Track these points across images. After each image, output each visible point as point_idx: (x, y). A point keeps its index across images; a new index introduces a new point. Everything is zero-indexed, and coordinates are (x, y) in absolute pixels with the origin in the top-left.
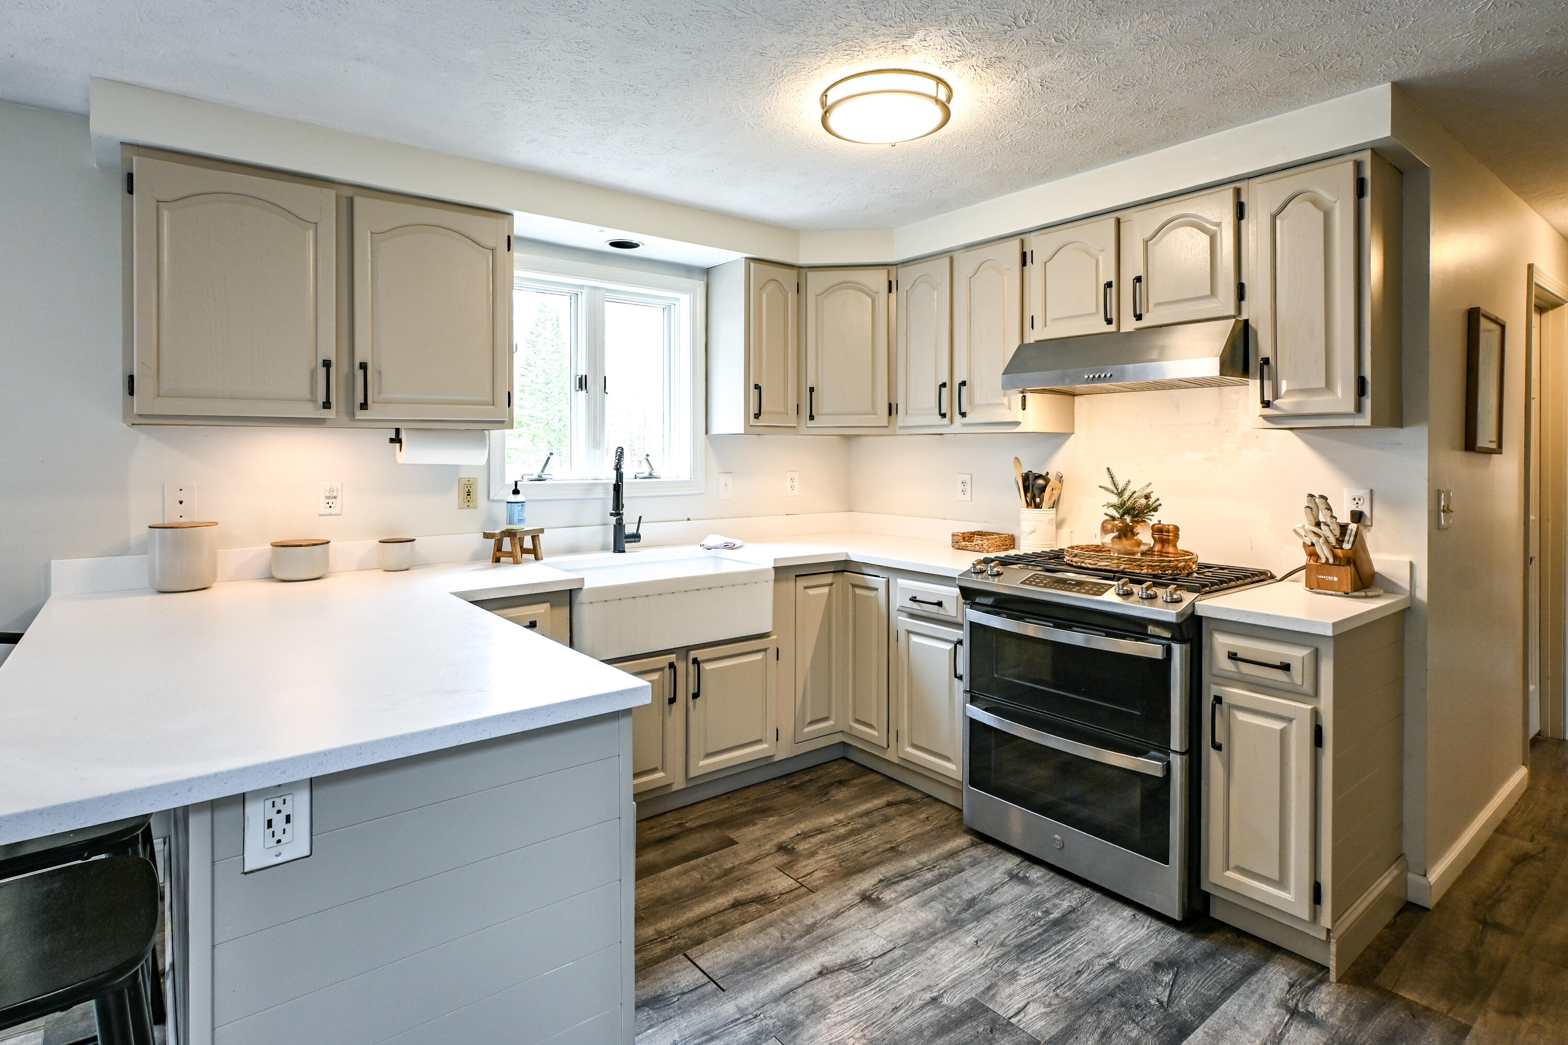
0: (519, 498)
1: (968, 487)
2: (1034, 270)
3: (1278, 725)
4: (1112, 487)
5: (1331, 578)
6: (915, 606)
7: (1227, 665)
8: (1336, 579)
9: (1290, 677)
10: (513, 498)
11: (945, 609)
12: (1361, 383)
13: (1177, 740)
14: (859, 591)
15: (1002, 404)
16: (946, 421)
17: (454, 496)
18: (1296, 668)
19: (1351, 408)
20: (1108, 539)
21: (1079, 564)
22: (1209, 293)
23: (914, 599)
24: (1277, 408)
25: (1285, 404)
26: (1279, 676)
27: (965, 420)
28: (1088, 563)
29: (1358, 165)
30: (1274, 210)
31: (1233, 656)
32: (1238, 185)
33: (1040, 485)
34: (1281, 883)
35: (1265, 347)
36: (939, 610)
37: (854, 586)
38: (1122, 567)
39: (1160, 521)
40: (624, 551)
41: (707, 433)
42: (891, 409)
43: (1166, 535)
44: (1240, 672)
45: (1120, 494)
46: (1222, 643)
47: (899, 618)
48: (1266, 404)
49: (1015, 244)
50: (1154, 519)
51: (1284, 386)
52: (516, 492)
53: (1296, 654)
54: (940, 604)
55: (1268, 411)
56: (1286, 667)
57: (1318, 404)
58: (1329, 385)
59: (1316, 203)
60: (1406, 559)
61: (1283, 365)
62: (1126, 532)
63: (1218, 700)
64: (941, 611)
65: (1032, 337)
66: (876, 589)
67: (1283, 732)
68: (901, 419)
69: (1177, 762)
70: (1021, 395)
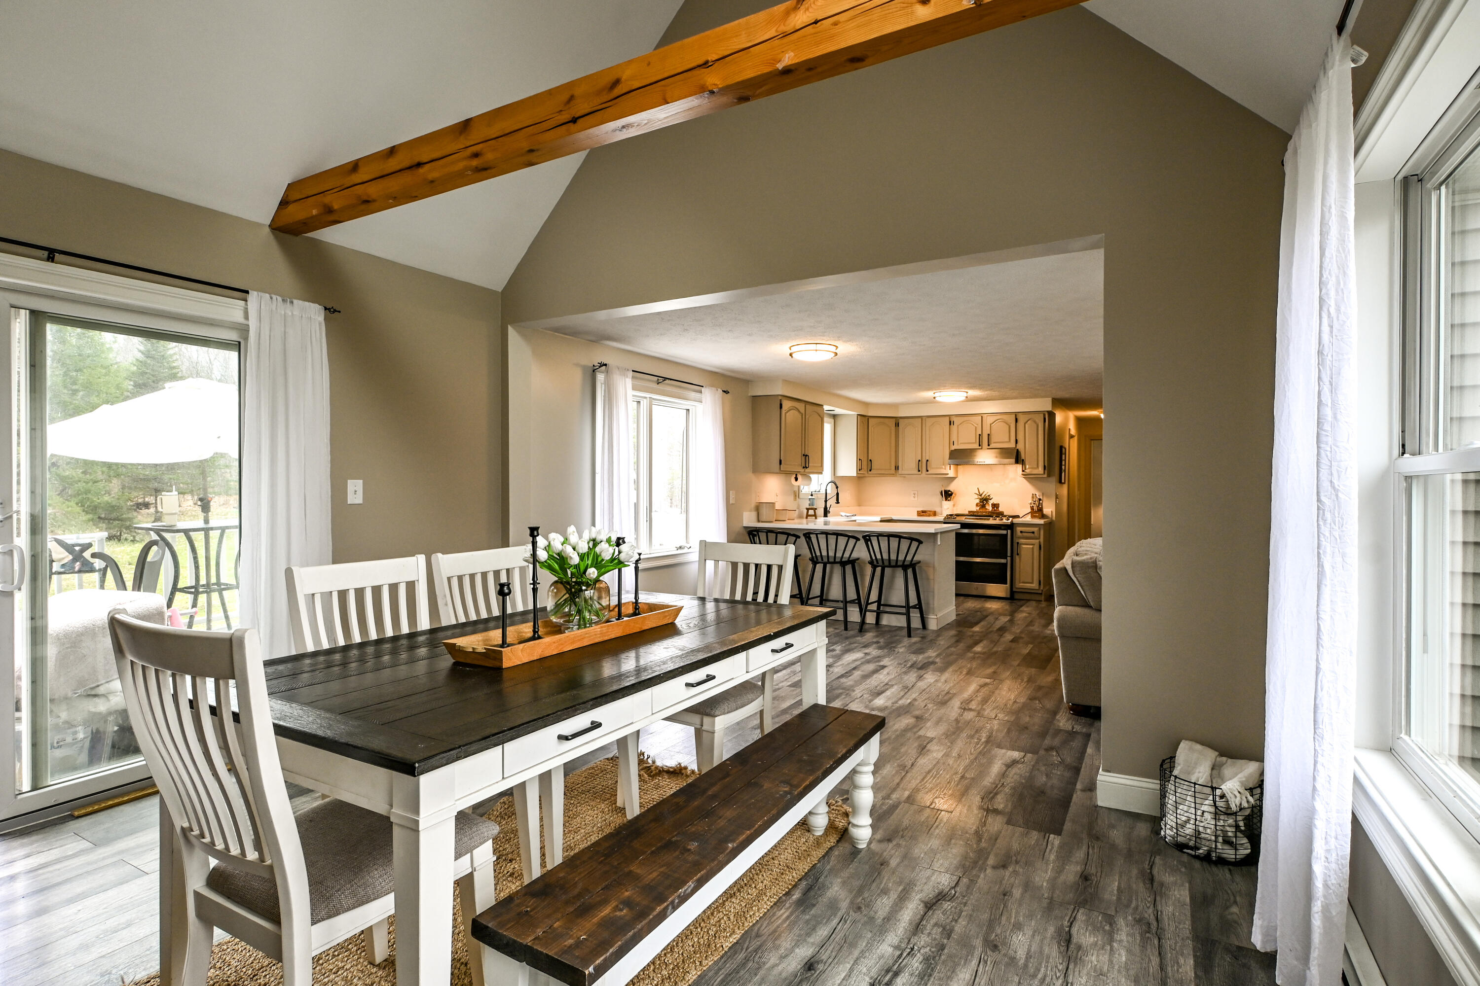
0: (813, 497)
2: (954, 428)
3: (1031, 546)
7: (1020, 535)
8: (1037, 515)
10: (810, 497)
12: (1045, 466)
13: (1009, 554)
15: (942, 468)
16: (920, 473)
17: (792, 497)
19: (1042, 472)
20: (978, 508)
21: (976, 514)
22: (1009, 441)
24: (1026, 472)
25: (1028, 471)
26: (1032, 535)
27: (927, 473)
28: (980, 514)
29: (1044, 415)
30: (1025, 422)
31: (1021, 532)
32: (1016, 414)
35: (1023, 457)
39: (993, 502)
40: (827, 517)
43: (996, 506)
44: (1023, 536)
45: (981, 495)
46: (1019, 529)
48: (1023, 471)
49: (947, 419)
50: (991, 502)
51: (1027, 467)
52: (812, 495)
53: (1035, 529)
55: (1024, 473)
56: (1033, 533)
57: (1035, 472)
58: (1038, 466)
59: (1035, 422)
61: (1027, 462)
62: (983, 506)
63: (1018, 543)
65: (953, 448)
67: (1033, 548)
68: (900, 472)
69: (1009, 558)
70: (949, 466)
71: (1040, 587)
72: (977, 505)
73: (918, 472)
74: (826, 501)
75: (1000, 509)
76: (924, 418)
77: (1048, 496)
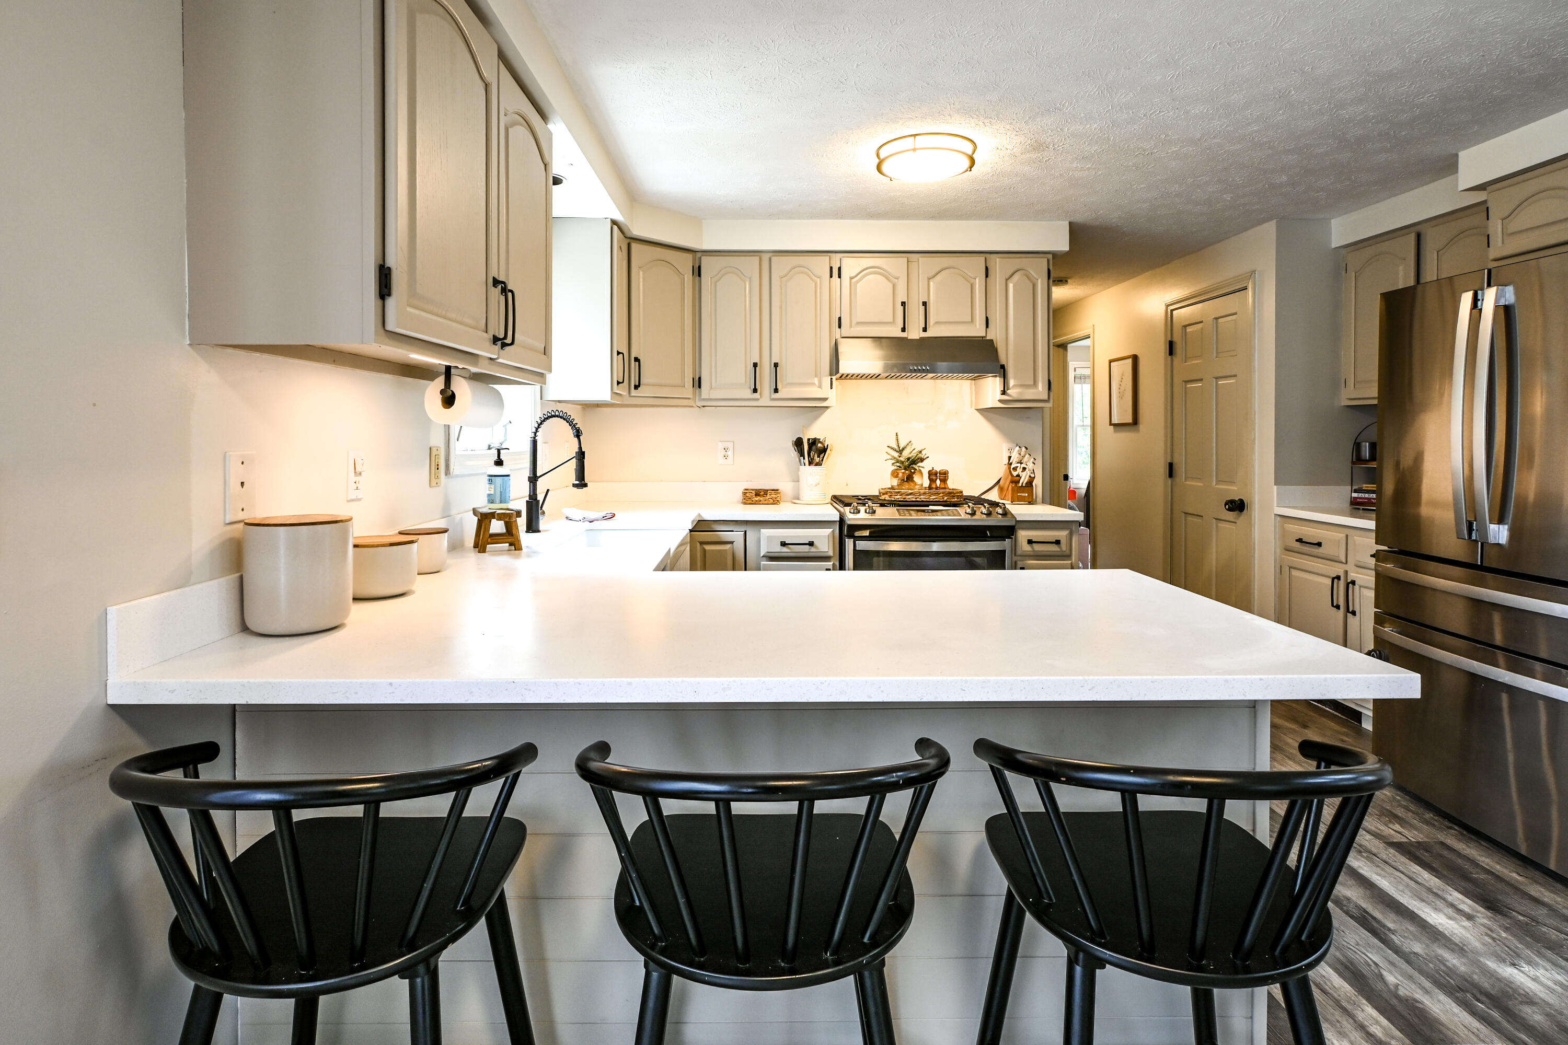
1: (730, 453)
4: (896, 447)
5: (1024, 494)
6: (785, 549)
7: (1027, 548)
8: (1026, 495)
9: (1060, 548)
11: (816, 547)
14: (707, 547)
15: (814, 384)
16: (756, 395)
18: (1063, 542)
19: (1046, 397)
20: (895, 482)
22: (970, 320)
23: (783, 544)
24: (1008, 395)
25: (1013, 392)
26: (1054, 548)
27: (776, 396)
29: (1048, 262)
30: (1007, 276)
31: (1030, 542)
32: (985, 256)
33: (820, 447)
35: (1002, 359)
36: (810, 549)
37: (702, 543)
38: (945, 498)
39: (933, 468)
40: (539, 531)
41: (541, 399)
42: (698, 383)
43: (939, 476)
44: (1034, 551)
46: (1024, 535)
47: (762, 563)
48: (1003, 392)
49: (823, 259)
50: (926, 467)
51: (1012, 382)
52: (499, 463)
53: (1062, 534)
54: (811, 544)
55: (1005, 397)
56: (1058, 542)
57: (1030, 394)
58: (1035, 384)
59: (1028, 277)
61: (1011, 370)
62: (910, 478)
64: (813, 549)
66: (732, 543)
68: (705, 391)
70: (830, 377)
72: (894, 474)
73: (748, 393)
74: (533, 479)
75: (952, 484)
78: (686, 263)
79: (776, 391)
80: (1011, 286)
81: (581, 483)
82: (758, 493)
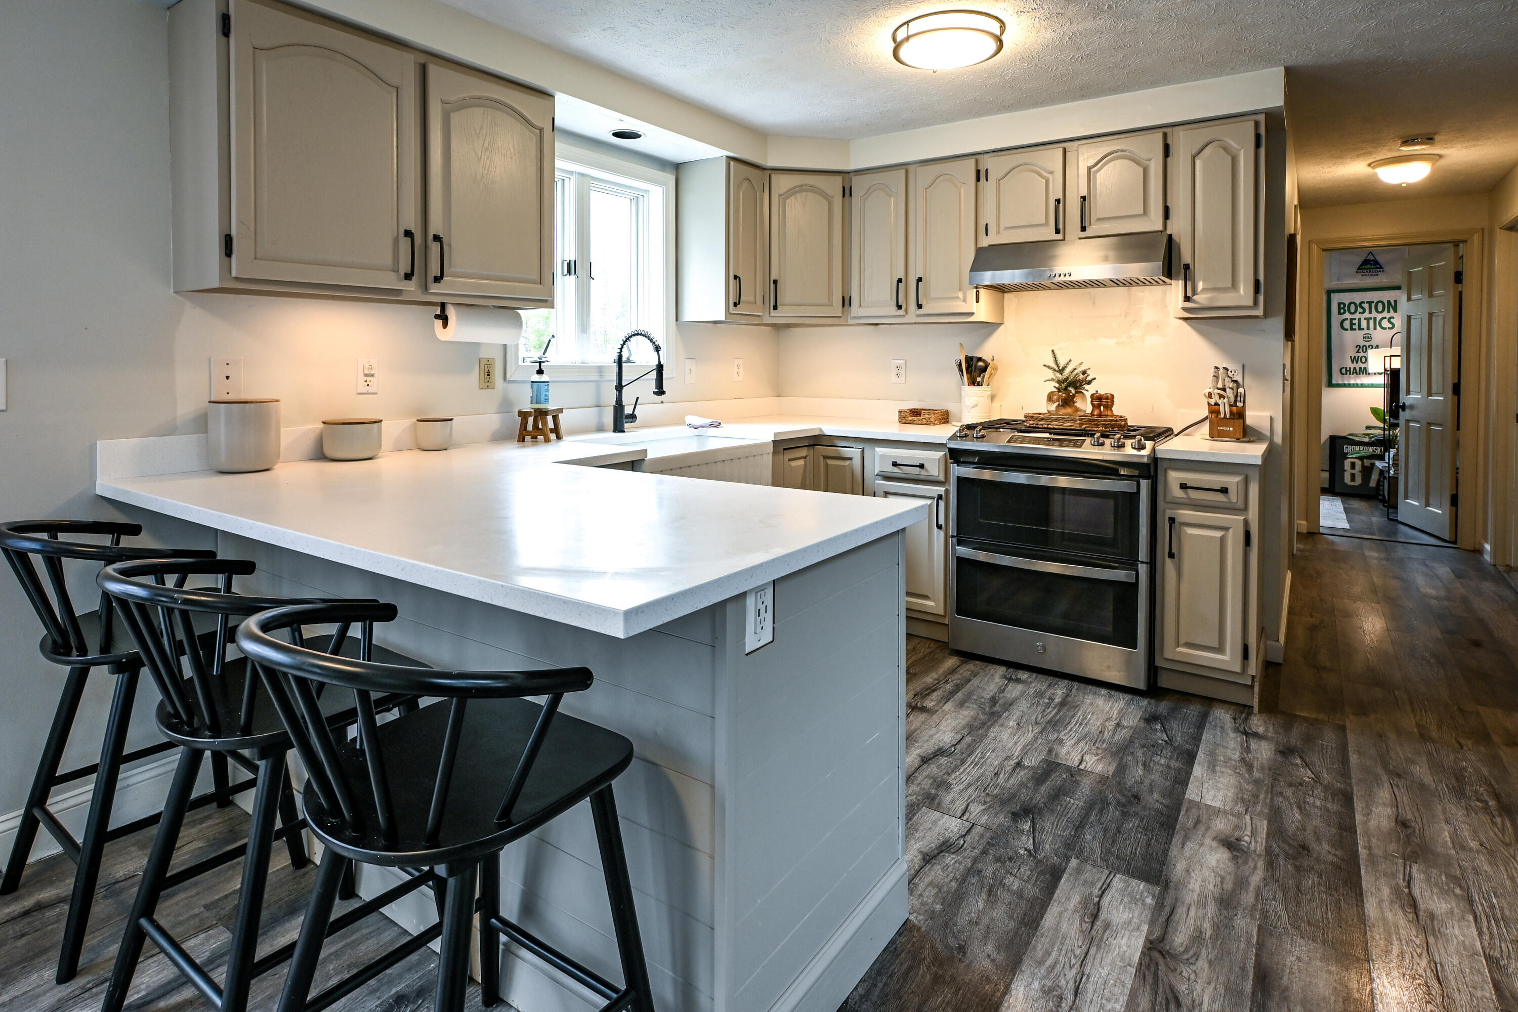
0: (544, 378)
1: (902, 371)
2: (988, 186)
3: (1218, 534)
4: (1054, 365)
5: (1228, 429)
6: (896, 470)
7: (1178, 493)
8: (1231, 429)
9: (1228, 498)
10: (536, 378)
11: (927, 470)
12: (1256, 284)
13: (1143, 553)
14: (830, 462)
15: (958, 298)
16: (902, 312)
17: (474, 377)
18: (1233, 490)
19: (1250, 302)
20: (1053, 407)
21: (1046, 426)
22: (1142, 212)
23: (895, 464)
24: (1195, 302)
25: (1201, 299)
26: (1220, 497)
27: (921, 312)
28: (1055, 425)
29: (1257, 124)
30: (1195, 151)
31: (1183, 486)
32: (1165, 130)
33: (981, 366)
34: (1220, 649)
35: (1186, 258)
36: (920, 472)
37: (825, 457)
38: (1084, 426)
39: (1097, 391)
40: (624, 431)
41: (677, 320)
42: (846, 302)
43: (1103, 401)
44: (1189, 498)
45: (1061, 371)
46: (1175, 477)
47: (877, 481)
48: (1187, 299)
49: (971, 162)
50: (1089, 390)
51: (1200, 286)
52: (540, 372)
53: (1232, 481)
54: (922, 466)
55: (1189, 305)
56: (1224, 491)
57: (1227, 300)
58: (1234, 285)
59: (1226, 149)
60: (1267, 414)
61: (1199, 270)
62: (1068, 401)
63: (1172, 520)
64: (923, 472)
65: (985, 242)
66: (851, 459)
67: (1223, 539)
68: (855, 310)
69: (1143, 569)
70: (975, 290)
71: (1244, 667)
72: (1050, 398)
73: (893, 310)
74: (619, 388)
75: (1117, 410)
76: (911, 169)
77: (1262, 374)
78: (834, 186)
79: (920, 306)
80: (1198, 163)
81: (660, 391)
82: (916, 413)
